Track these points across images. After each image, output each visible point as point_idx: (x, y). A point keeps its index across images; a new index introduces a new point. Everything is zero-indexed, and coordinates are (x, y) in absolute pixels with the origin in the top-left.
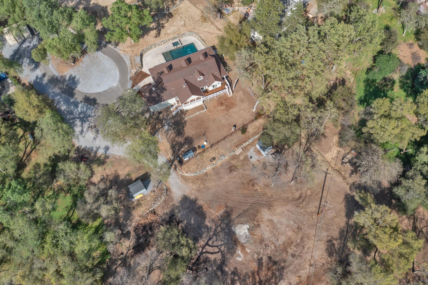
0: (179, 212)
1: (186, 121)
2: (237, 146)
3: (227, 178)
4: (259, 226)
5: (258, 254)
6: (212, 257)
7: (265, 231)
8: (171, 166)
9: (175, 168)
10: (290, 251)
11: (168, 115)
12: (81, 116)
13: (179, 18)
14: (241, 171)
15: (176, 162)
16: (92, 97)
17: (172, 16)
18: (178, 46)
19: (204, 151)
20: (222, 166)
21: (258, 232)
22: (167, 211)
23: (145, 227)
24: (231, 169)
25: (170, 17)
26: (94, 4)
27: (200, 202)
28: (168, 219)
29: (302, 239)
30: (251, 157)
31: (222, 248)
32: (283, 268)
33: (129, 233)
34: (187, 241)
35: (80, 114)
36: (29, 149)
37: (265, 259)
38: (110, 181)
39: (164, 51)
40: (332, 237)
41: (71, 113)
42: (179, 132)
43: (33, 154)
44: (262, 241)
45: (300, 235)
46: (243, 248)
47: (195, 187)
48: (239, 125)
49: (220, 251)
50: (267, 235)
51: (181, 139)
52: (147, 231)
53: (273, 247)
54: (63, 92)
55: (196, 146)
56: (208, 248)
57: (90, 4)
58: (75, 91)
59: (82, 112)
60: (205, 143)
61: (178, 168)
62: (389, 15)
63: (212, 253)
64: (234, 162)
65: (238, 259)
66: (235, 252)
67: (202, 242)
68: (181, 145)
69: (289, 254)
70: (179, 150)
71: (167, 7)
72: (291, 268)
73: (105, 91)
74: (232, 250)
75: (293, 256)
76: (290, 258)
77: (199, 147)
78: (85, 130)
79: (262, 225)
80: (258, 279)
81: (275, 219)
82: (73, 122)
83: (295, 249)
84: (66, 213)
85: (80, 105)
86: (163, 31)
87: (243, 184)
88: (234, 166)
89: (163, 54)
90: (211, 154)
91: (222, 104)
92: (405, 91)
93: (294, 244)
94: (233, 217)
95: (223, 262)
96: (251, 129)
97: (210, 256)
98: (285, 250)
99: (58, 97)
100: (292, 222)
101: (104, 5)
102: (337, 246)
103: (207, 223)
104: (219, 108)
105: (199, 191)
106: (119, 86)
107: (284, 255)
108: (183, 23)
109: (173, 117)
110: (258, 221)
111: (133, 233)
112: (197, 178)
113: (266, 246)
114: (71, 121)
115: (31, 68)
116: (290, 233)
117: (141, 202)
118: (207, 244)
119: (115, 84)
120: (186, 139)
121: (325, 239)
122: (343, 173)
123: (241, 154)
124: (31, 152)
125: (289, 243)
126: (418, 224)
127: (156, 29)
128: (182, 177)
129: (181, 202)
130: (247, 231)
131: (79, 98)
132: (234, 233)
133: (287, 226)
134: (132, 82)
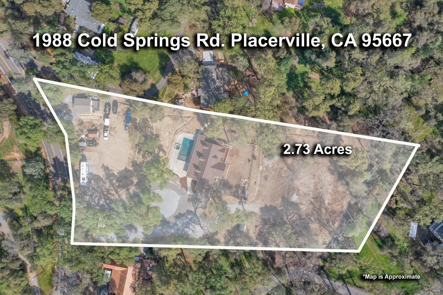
0: (265, 216)
1: (227, 180)
2: (259, 167)
3: (268, 184)
4: (299, 190)
5: (309, 200)
6: (294, 219)
7: (303, 190)
8: (242, 203)
9: (245, 202)
10: (319, 187)
11: (217, 186)
12: (184, 226)
13: (162, 132)
14: (270, 175)
15: (243, 200)
16: (177, 214)
17: (158, 135)
18: (180, 147)
19: (249, 184)
20: (261, 181)
21: (301, 193)
22: (260, 220)
23: (259, 234)
24: (266, 178)
25: (158, 137)
26: (118, 173)
27: (269, 204)
28: (264, 223)
29: (318, 178)
30: (268, 165)
31: (294, 212)
32: (321, 196)
33: (256, 243)
34: (286, 227)
35: (182, 226)
36: (183, 260)
37: (312, 200)
38: (228, 235)
39: (177, 157)
40: (328, 167)
41: (179, 229)
42: (230, 187)
43: (187, 260)
44: (305, 194)
45: (317, 178)
46: (301, 204)
47: (260, 200)
48: (250, 158)
49: (295, 213)
50: (305, 190)
51: (234, 189)
52: (261, 235)
53: (311, 192)
54: (163, 226)
55: (243, 185)
56: (290, 217)
57: (117, 176)
58: (167, 220)
59: (182, 224)
60: (245, 180)
61: (246, 201)
62: (260, 21)
63: (293, 217)
64: (264, 175)
65: (303, 209)
66: (300, 208)
67: (285, 218)
68: (237, 191)
69: (319, 189)
70: (238, 194)
71: (151, 134)
72: (324, 193)
73: (179, 205)
74: (299, 209)
75: (321, 188)
76: (321, 190)
77: (245, 184)
78: (193, 229)
79: (300, 189)
80: (316, 209)
81: (302, 181)
82: (185, 232)
83: (319, 185)
84: (228, 263)
85: (178, 223)
86: (164, 148)
87: (276, 180)
88: (265, 176)
89: (178, 159)
90: (252, 182)
91: (233, 155)
92: (302, 63)
93: (318, 183)
94: (286, 196)
95: (300, 216)
96: (256, 154)
97: (293, 219)
98: (317, 189)
99: (164, 230)
100: (309, 176)
101: (124, 168)
102: (333, 168)
103: (279, 209)
104: (234, 158)
105: (263, 201)
106: (181, 196)
107: (318, 191)
108: (167, 133)
109: (220, 184)
110: (297, 189)
111: (257, 241)
112: (257, 196)
113: (309, 194)
114: (183, 232)
115: (134, 232)
116: (312, 181)
117: (248, 228)
118: (288, 216)
119: (179, 198)
120: (236, 187)
121: (327, 170)
122: (310, 134)
123: (262, 168)
124: (185, 260)
125: (316, 185)
126: (354, 129)
127: (160, 151)
128: (251, 202)
129: (261, 212)
130: (297, 196)
131: (173, 220)
132: (293, 202)
133: (309, 179)
134: (184, 188)
